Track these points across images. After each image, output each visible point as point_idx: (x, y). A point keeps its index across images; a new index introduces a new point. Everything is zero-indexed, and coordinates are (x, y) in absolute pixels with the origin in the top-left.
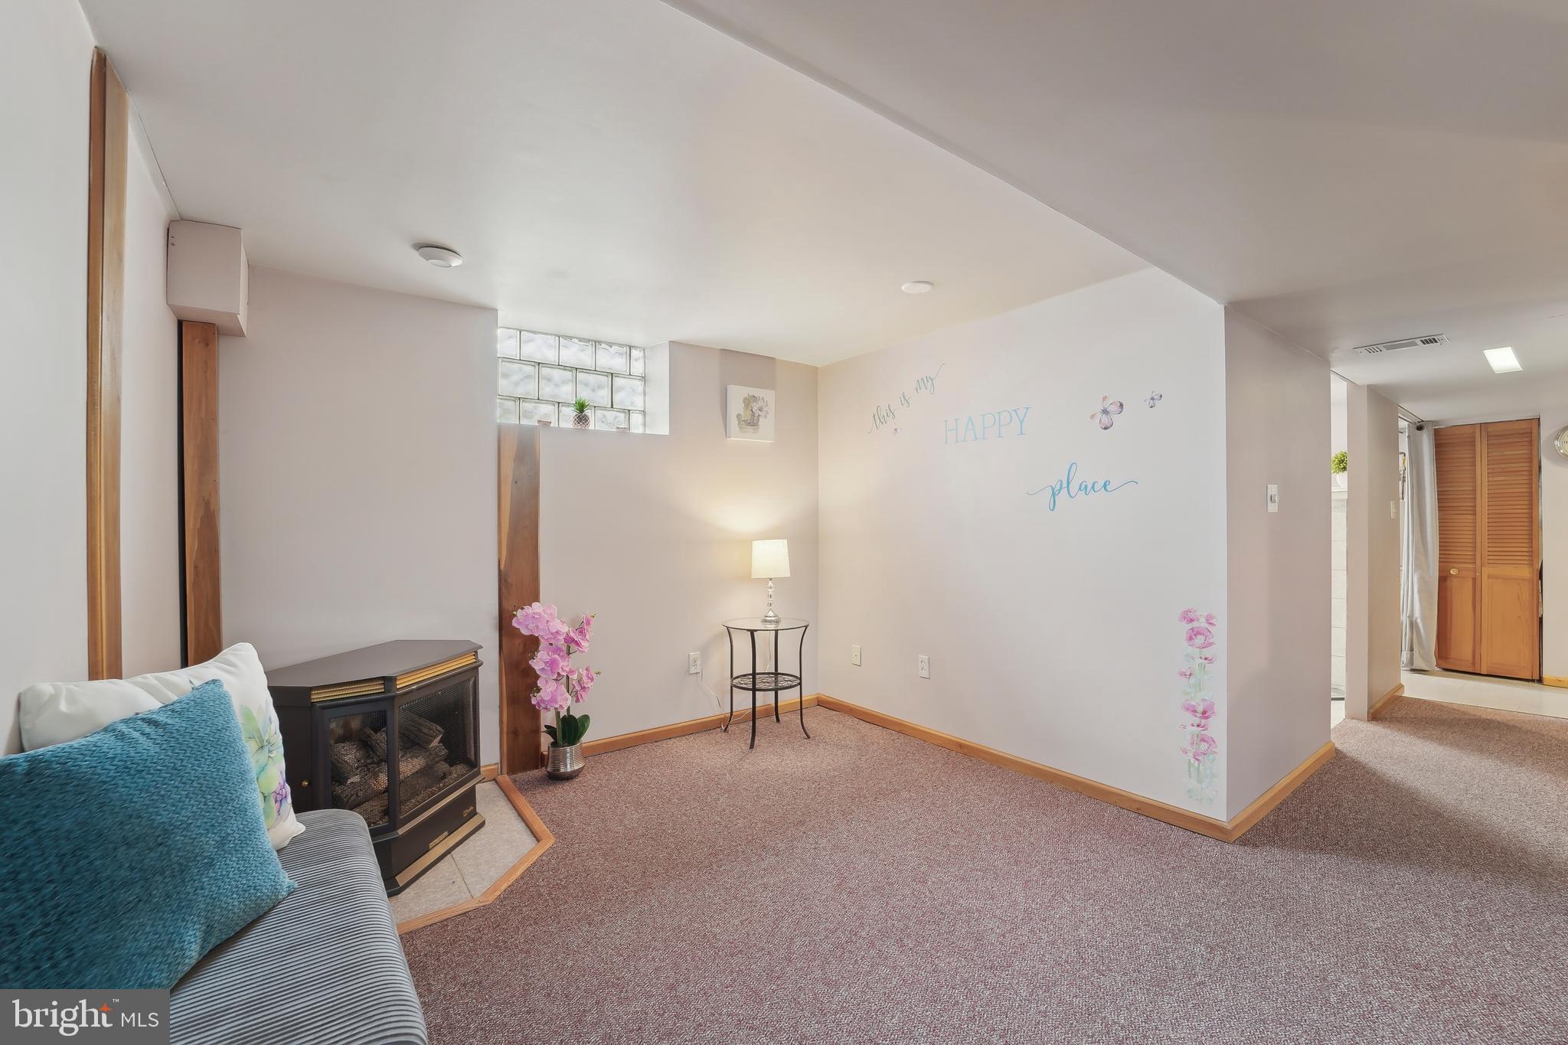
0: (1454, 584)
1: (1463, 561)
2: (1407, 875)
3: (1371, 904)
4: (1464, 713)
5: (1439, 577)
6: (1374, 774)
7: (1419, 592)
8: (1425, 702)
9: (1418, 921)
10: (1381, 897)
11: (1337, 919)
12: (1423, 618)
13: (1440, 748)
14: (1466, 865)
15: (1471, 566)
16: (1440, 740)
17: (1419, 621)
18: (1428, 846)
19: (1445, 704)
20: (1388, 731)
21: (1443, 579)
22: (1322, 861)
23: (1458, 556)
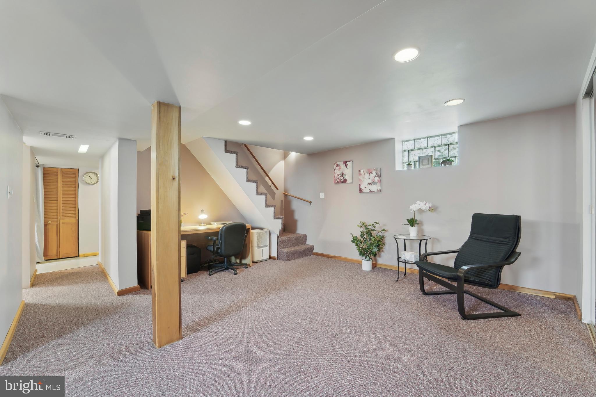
0: (49, 227)
1: (53, 218)
2: (82, 332)
3: (78, 347)
4: (64, 273)
5: (44, 225)
6: (47, 305)
7: (37, 231)
8: (48, 273)
9: (95, 342)
10: (80, 343)
11: (71, 359)
12: (39, 242)
13: (64, 287)
14: (96, 318)
15: (55, 220)
16: (62, 284)
17: (37, 243)
18: (82, 319)
19: (55, 272)
20: (42, 288)
21: (46, 225)
22: (50, 345)
23: (51, 216)
